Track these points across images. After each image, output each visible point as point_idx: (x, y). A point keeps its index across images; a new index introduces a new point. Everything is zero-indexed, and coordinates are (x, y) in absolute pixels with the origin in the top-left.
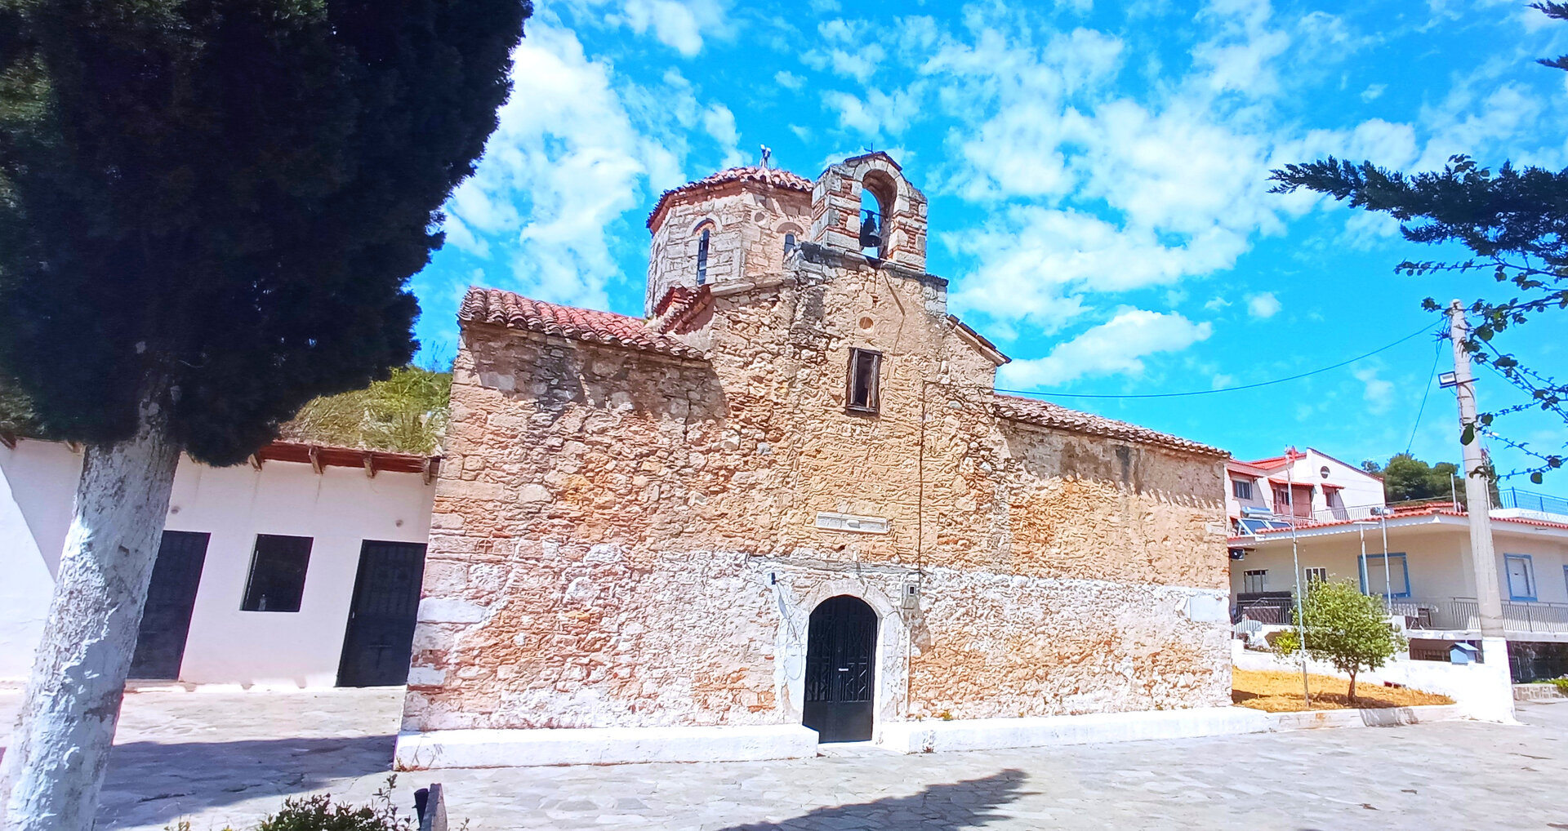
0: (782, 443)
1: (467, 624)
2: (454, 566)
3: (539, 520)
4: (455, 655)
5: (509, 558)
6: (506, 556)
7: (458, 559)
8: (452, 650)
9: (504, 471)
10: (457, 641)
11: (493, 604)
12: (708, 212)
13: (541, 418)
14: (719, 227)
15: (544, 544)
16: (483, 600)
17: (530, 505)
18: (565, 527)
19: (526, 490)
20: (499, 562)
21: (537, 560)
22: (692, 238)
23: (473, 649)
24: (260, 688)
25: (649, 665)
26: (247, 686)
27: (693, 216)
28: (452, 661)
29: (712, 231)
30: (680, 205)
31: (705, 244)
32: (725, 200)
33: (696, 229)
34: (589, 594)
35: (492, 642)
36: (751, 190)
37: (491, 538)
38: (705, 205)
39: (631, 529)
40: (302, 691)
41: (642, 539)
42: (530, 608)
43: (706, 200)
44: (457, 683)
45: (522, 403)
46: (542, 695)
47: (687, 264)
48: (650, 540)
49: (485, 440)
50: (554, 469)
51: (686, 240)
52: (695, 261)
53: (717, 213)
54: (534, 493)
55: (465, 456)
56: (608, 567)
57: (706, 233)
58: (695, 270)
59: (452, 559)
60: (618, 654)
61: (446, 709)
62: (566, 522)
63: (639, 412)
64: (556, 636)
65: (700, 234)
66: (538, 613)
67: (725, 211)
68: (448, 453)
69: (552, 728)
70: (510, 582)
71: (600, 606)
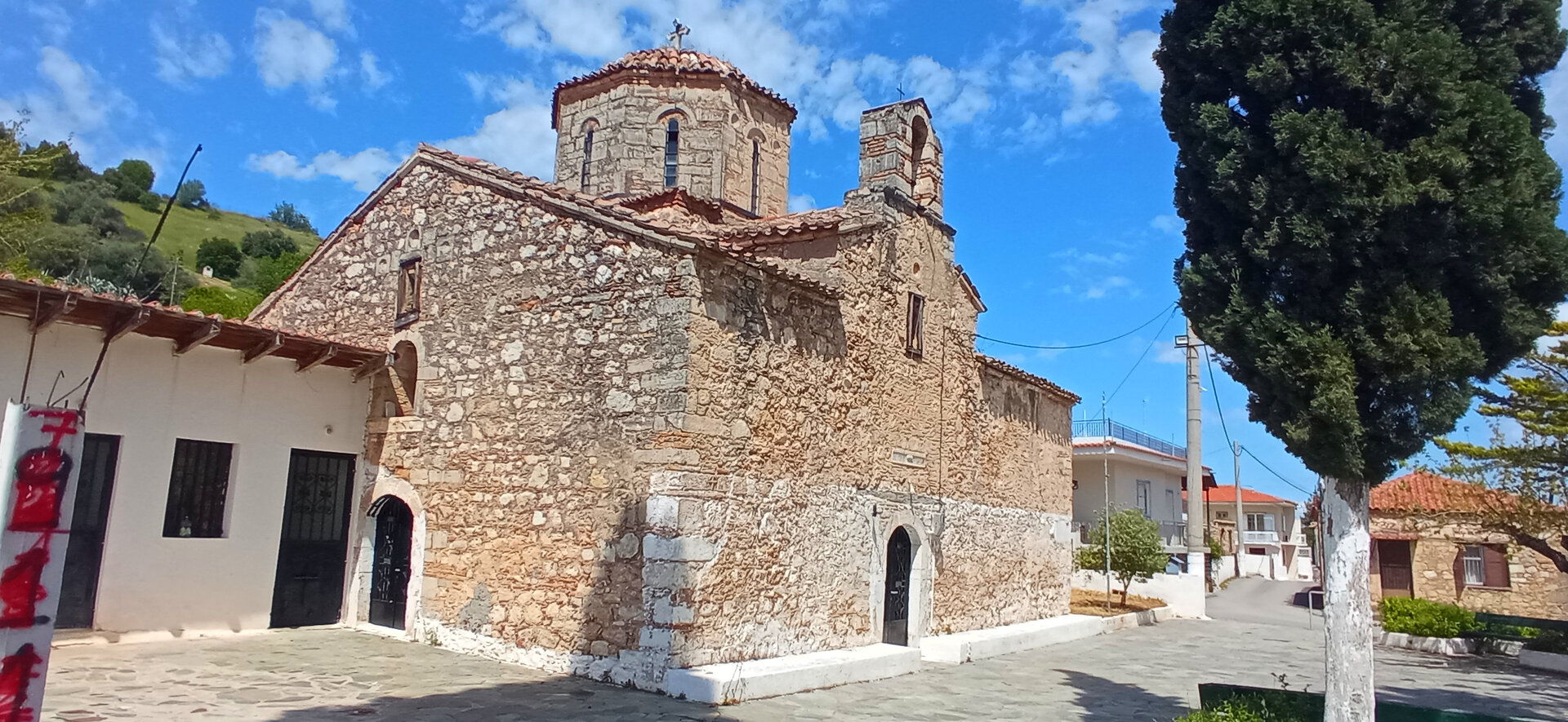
0: (874, 383)
1: (704, 561)
2: (696, 504)
3: (744, 457)
4: (698, 593)
5: (727, 494)
6: (725, 493)
7: (697, 497)
8: (697, 589)
9: (722, 405)
10: (699, 580)
11: (719, 541)
12: (678, 101)
13: (743, 350)
14: (693, 122)
15: (748, 480)
16: (713, 538)
17: (738, 441)
18: (759, 463)
19: (736, 426)
20: (720, 499)
21: (744, 496)
22: (657, 126)
23: (708, 587)
24: (191, 633)
25: (805, 595)
26: (177, 632)
27: (657, 101)
28: (697, 599)
29: (681, 124)
30: (639, 84)
31: (673, 136)
32: (699, 92)
33: (661, 117)
34: (773, 530)
35: (720, 579)
36: (729, 88)
37: (716, 475)
38: (673, 92)
39: (794, 464)
40: (237, 634)
41: (801, 474)
42: (742, 544)
43: (675, 86)
44: (701, 620)
45: (731, 335)
46: (749, 627)
47: (651, 155)
48: (806, 475)
49: (710, 373)
50: (751, 404)
51: (649, 127)
52: (662, 153)
53: (690, 104)
54: (741, 428)
55: (698, 390)
56: (784, 503)
57: (673, 124)
58: (663, 164)
59: (693, 496)
60: (789, 586)
61: (695, 646)
62: (759, 458)
63: (798, 349)
64: (756, 571)
65: (664, 125)
66: (745, 549)
67: (699, 104)
68: (688, 386)
69: (756, 659)
70: (728, 518)
71: (778, 540)
